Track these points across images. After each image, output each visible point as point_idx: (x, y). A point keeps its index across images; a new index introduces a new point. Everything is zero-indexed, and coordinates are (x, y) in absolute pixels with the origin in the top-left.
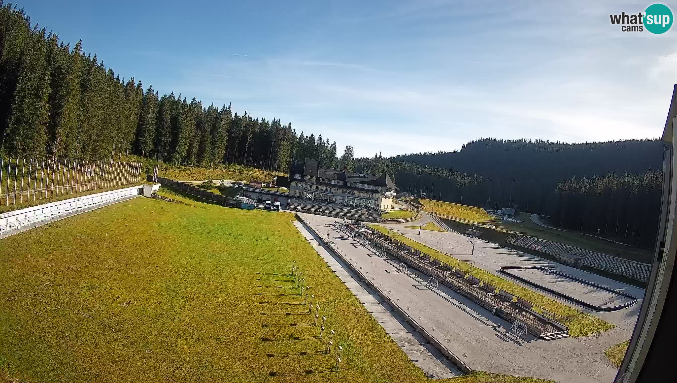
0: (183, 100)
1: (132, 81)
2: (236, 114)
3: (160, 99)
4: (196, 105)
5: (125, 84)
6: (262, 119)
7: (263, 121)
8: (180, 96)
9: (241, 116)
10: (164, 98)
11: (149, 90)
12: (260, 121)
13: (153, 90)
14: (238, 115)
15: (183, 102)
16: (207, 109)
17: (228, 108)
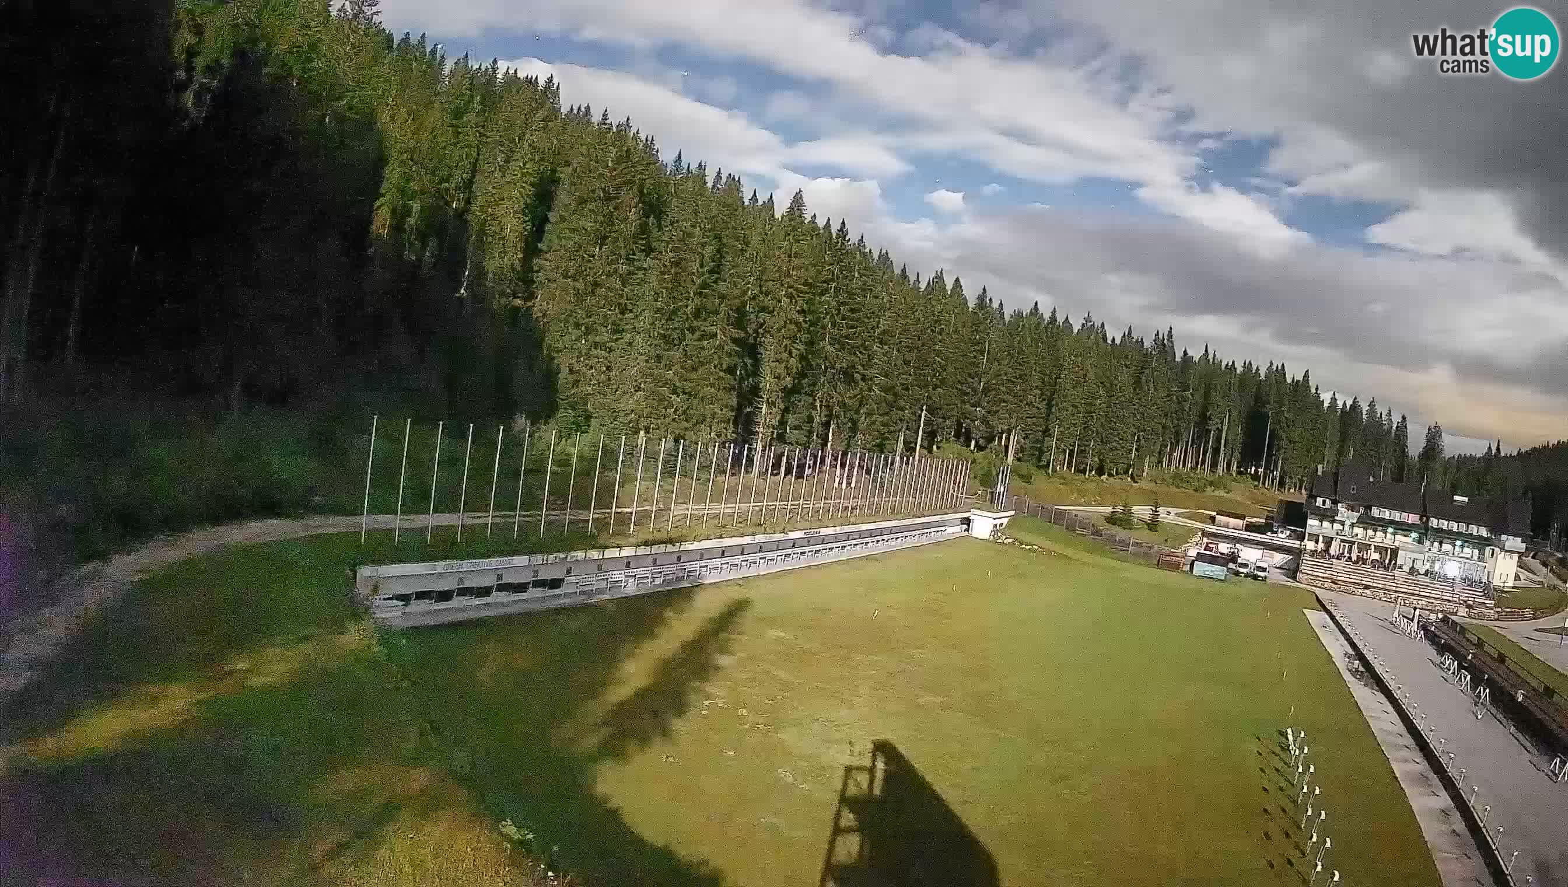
0: (1060, 319)
1: (939, 278)
2: (1185, 353)
3: (1007, 318)
4: (1093, 332)
5: (923, 286)
6: (1245, 364)
7: (1248, 366)
8: (1054, 312)
9: (1196, 359)
10: (1018, 315)
11: (982, 298)
12: (1239, 369)
13: (991, 300)
14: (1190, 353)
15: (1061, 324)
16: (1118, 341)
17: (1166, 337)
